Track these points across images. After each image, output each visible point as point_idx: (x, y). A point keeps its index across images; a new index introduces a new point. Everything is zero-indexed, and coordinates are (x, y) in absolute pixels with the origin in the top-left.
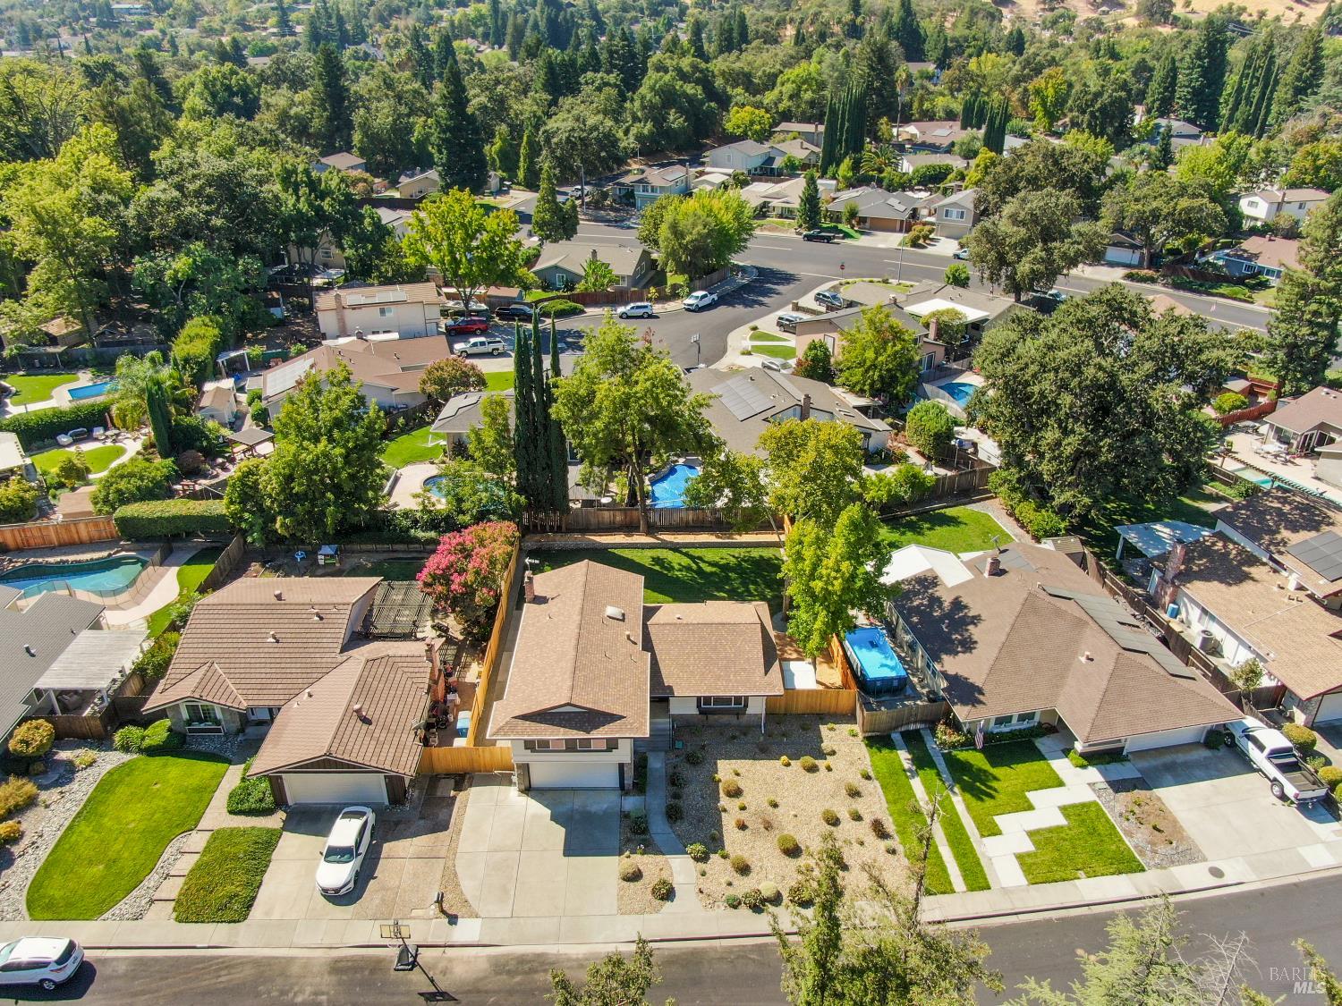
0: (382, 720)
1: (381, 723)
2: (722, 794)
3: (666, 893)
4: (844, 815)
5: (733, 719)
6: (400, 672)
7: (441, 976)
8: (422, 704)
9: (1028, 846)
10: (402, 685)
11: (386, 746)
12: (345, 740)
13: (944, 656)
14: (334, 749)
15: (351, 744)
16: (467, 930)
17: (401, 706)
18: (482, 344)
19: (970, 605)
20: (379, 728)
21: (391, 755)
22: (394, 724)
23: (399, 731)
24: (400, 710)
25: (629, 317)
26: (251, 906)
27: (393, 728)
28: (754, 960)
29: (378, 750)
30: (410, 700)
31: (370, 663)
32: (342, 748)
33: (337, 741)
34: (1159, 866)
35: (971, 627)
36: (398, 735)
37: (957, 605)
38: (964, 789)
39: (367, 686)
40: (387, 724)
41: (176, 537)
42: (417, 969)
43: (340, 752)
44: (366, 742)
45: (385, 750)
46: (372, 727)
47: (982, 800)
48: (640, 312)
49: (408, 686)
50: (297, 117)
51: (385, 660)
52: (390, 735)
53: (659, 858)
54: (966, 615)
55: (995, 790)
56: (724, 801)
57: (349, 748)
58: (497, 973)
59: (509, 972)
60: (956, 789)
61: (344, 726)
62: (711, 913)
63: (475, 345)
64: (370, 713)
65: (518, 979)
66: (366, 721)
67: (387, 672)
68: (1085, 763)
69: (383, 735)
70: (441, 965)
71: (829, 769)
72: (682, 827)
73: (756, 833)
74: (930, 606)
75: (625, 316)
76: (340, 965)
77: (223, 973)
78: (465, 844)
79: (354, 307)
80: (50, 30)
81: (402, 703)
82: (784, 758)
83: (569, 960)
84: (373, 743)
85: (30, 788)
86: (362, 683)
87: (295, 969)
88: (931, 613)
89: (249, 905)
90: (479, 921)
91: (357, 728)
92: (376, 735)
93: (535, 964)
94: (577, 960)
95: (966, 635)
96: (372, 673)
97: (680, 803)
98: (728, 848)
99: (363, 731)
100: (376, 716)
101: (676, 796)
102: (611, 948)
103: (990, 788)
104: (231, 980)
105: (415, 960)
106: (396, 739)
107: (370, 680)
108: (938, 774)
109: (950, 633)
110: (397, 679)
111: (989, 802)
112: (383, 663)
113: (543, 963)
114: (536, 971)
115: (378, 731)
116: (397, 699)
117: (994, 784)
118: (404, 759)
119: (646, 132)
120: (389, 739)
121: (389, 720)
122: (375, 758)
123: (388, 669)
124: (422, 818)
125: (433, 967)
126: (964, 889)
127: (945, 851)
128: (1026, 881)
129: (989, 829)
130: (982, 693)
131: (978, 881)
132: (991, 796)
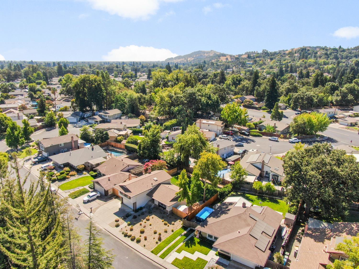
2: (146, 219)
3: (117, 226)
4: (158, 233)
5: (163, 209)
6: (123, 177)
9: (181, 258)
10: (121, 179)
13: (212, 217)
15: (103, 182)
18: (225, 137)
20: (110, 182)
21: (107, 186)
25: (271, 140)
29: (106, 184)
31: (121, 174)
32: (101, 181)
35: (224, 214)
36: (111, 184)
37: (229, 210)
38: (186, 243)
41: (132, 151)
44: (105, 182)
47: (186, 246)
48: (274, 139)
50: (246, 87)
51: (123, 174)
53: (124, 221)
54: (227, 212)
55: (191, 247)
56: (144, 220)
60: (184, 242)
62: (119, 232)
63: (223, 136)
66: (109, 180)
67: (121, 176)
68: (218, 255)
71: (168, 226)
72: (133, 220)
73: (141, 227)
74: (225, 208)
75: (270, 140)
78: (105, 205)
79: (203, 123)
80: (231, 67)
82: (163, 220)
85: (76, 173)
88: (222, 209)
89: (76, 198)
90: (93, 214)
92: (108, 182)
95: (221, 215)
96: (119, 175)
97: (138, 217)
98: (134, 226)
100: (111, 180)
101: (139, 215)
102: (102, 228)
107: (117, 175)
109: (219, 214)
111: (187, 248)
116: (118, 180)
117: (193, 246)
118: (108, 188)
119: (338, 99)
120: (109, 184)
121: (113, 182)
122: (104, 185)
124: (106, 199)
126: (159, 256)
127: (165, 249)
128: (171, 263)
129: (179, 251)
130: (206, 226)
131: (163, 256)
132: (189, 247)
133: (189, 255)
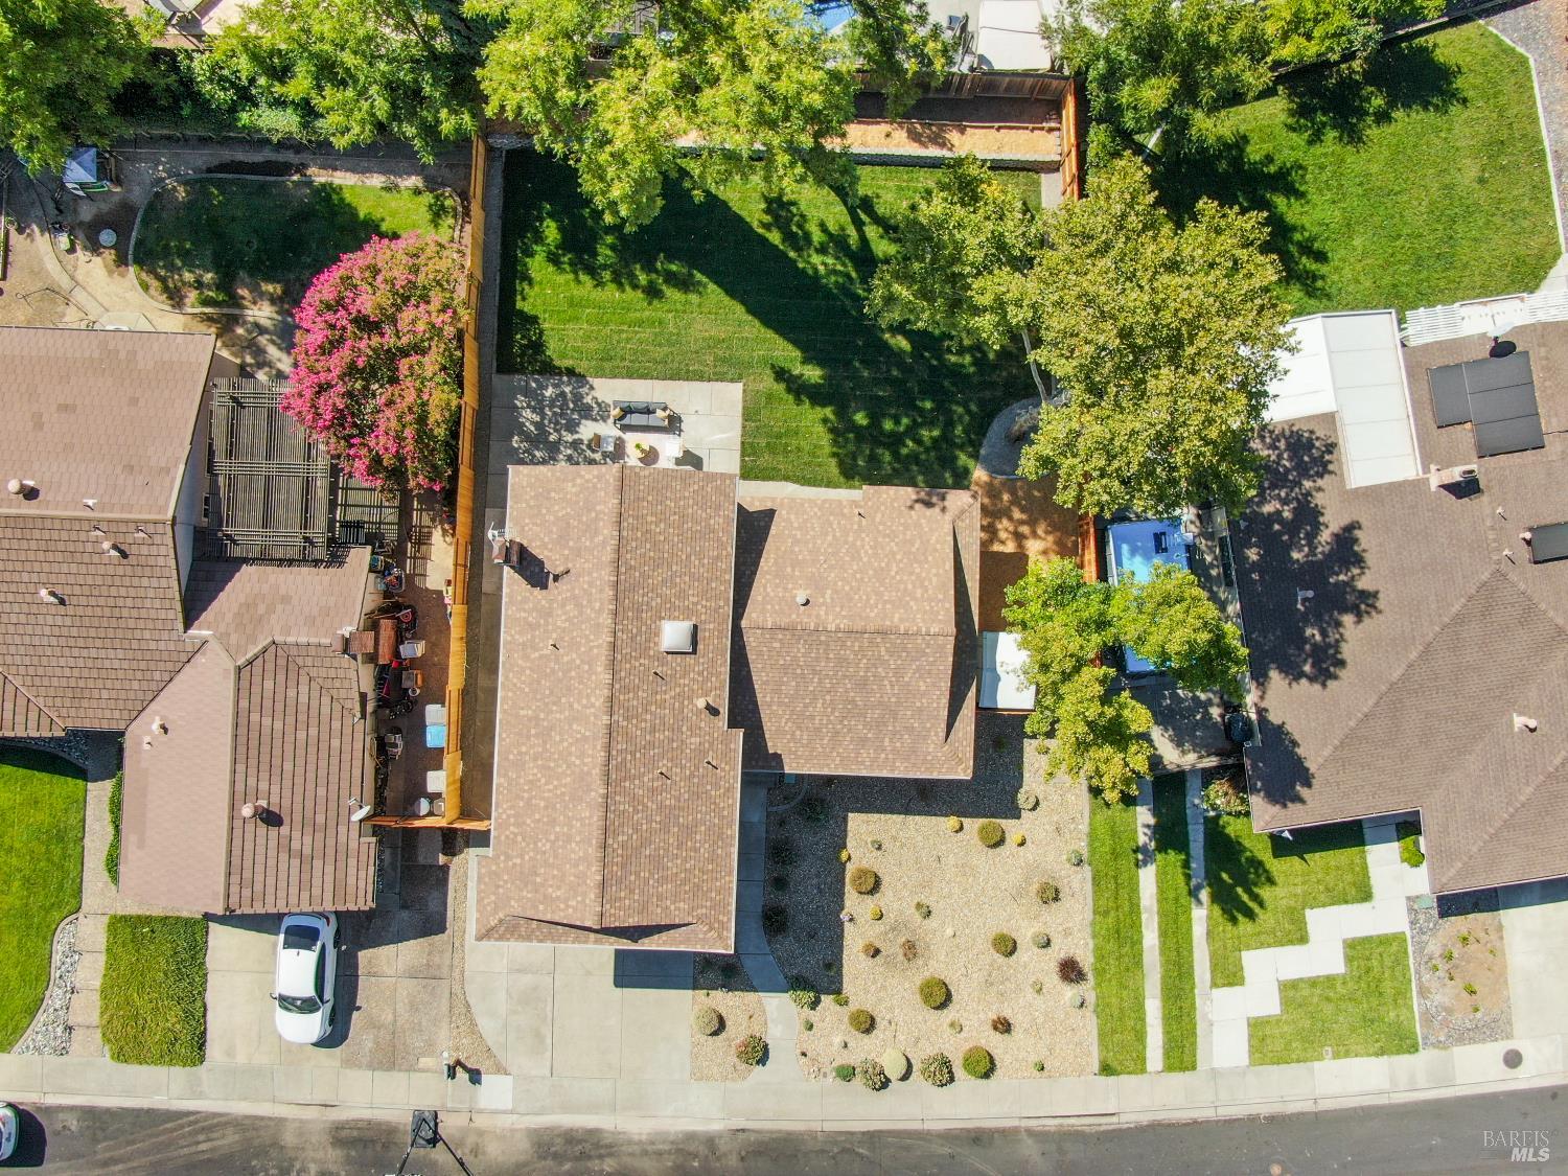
0: (298, 808)
1: (297, 817)
2: (848, 888)
3: (758, 1053)
4: (1025, 934)
6: (304, 679)
7: (472, 1158)
8: (358, 746)
9: (1271, 1006)
10: (314, 712)
11: (318, 863)
12: (247, 874)
13: (1274, 674)
14: (234, 900)
15: (259, 878)
16: (496, 1092)
17: (323, 764)
19: (1369, 558)
20: (297, 826)
21: (329, 879)
22: (321, 808)
23: (332, 823)
24: (322, 773)
26: (203, 1044)
27: (320, 819)
28: (862, 1156)
29: (306, 877)
30: (336, 743)
31: (245, 673)
32: (247, 893)
33: (235, 879)
34: (1438, 1045)
35: (1348, 619)
36: (331, 832)
37: (1346, 549)
38: (1216, 898)
39: (254, 735)
40: (309, 814)
42: (440, 1145)
43: (246, 901)
44: (283, 866)
45: (317, 873)
46: (285, 830)
47: (1234, 920)
49: (325, 710)
51: (270, 655)
52: (319, 836)
53: (751, 997)
54: (1349, 584)
55: (1261, 904)
56: (852, 901)
57: (258, 887)
58: (542, 1157)
59: (555, 1156)
60: (1204, 895)
61: (237, 842)
62: (814, 1088)
64: (275, 799)
65: (567, 1166)
66: (272, 819)
67: (280, 689)
69: (308, 840)
70: (471, 1140)
71: (1021, 840)
72: (787, 944)
73: (890, 963)
74: (1292, 527)
76: (344, 1134)
77: (201, 1137)
78: (473, 958)
81: (324, 754)
82: (953, 820)
83: (630, 1142)
84: (295, 862)
86: (242, 730)
87: (289, 1138)
88: (1288, 547)
89: (202, 1046)
90: (509, 1079)
91: (261, 841)
92: (296, 845)
93: (588, 1146)
94: (640, 1142)
95: (1333, 636)
96: (256, 699)
97: (784, 900)
98: (848, 987)
99: (273, 844)
100: (286, 803)
101: (780, 883)
103: (1256, 898)
104: (212, 1150)
105: (435, 1132)
106: (331, 842)
107: (255, 717)
108: (1186, 865)
109: (1305, 619)
110: (303, 699)
111: (1244, 924)
112: (270, 666)
113: (597, 1146)
114: (590, 1158)
115: (296, 835)
116: (312, 750)
117: (1265, 892)
118: (351, 881)
120: (319, 845)
121: (309, 804)
122: (305, 895)
123: (281, 677)
124: (404, 907)
125: (461, 1144)
126: (1160, 1067)
127: (1153, 1008)
128: (1246, 1062)
129: (1229, 974)
130: (1309, 785)
131: (1181, 1055)
132: (1250, 915)
133: (1293, 962)
